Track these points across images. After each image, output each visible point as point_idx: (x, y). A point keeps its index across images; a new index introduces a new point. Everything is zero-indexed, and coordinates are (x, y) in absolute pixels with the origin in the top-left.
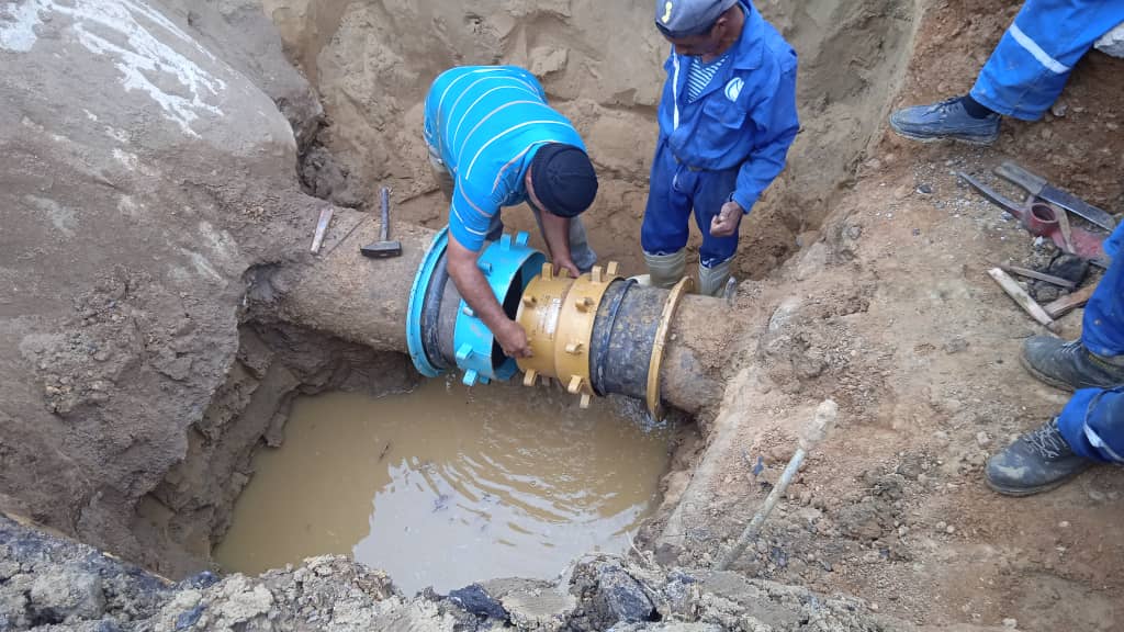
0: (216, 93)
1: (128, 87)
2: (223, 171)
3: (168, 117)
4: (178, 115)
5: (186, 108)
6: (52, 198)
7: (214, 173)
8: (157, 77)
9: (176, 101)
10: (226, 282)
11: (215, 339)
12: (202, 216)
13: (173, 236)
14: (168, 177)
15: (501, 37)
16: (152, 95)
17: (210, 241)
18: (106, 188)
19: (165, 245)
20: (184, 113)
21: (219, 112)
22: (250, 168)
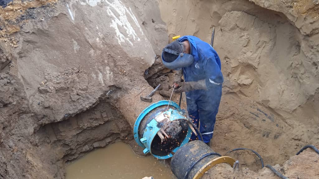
0: (135, 40)
1: (111, 26)
2: (122, 57)
3: (116, 38)
4: (120, 38)
5: (123, 38)
6: (77, 42)
7: (119, 57)
8: (121, 28)
9: (121, 35)
10: (104, 85)
11: (90, 97)
12: (108, 65)
13: (98, 66)
14: (106, 51)
15: (232, 67)
16: (116, 31)
17: (106, 72)
18: (90, 45)
19: (94, 66)
20: (122, 39)
21: (132, 44)
22: (130, 61)
